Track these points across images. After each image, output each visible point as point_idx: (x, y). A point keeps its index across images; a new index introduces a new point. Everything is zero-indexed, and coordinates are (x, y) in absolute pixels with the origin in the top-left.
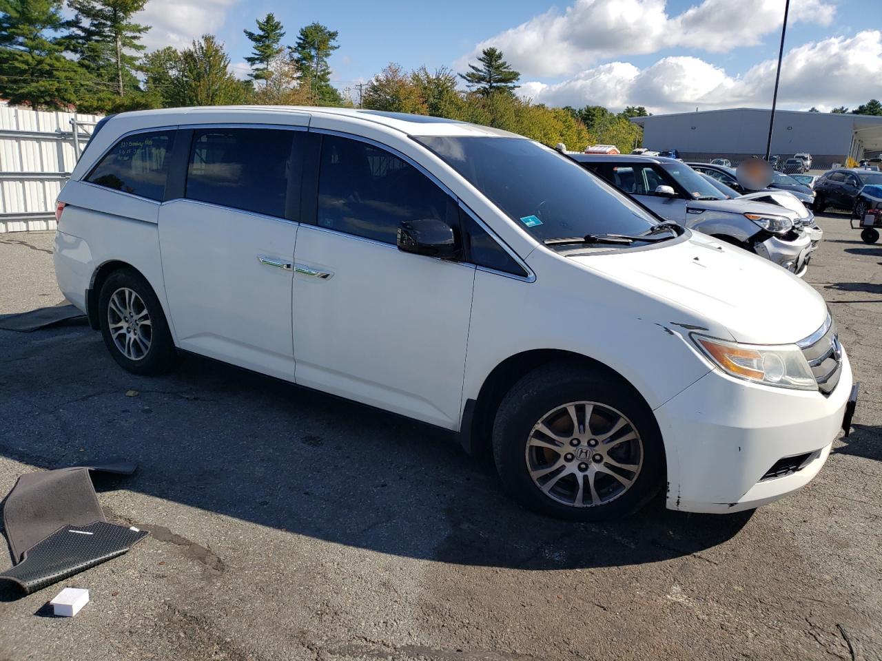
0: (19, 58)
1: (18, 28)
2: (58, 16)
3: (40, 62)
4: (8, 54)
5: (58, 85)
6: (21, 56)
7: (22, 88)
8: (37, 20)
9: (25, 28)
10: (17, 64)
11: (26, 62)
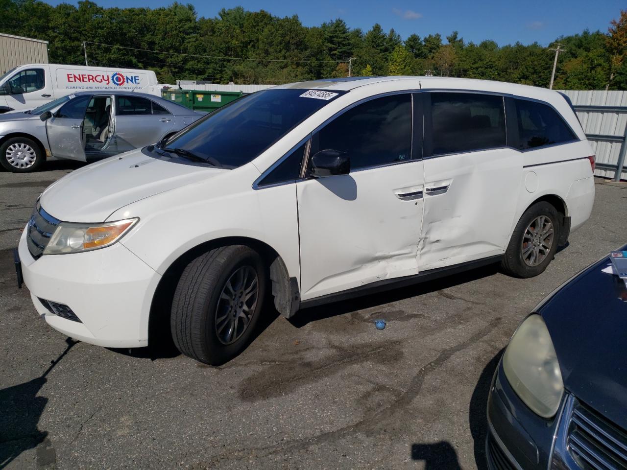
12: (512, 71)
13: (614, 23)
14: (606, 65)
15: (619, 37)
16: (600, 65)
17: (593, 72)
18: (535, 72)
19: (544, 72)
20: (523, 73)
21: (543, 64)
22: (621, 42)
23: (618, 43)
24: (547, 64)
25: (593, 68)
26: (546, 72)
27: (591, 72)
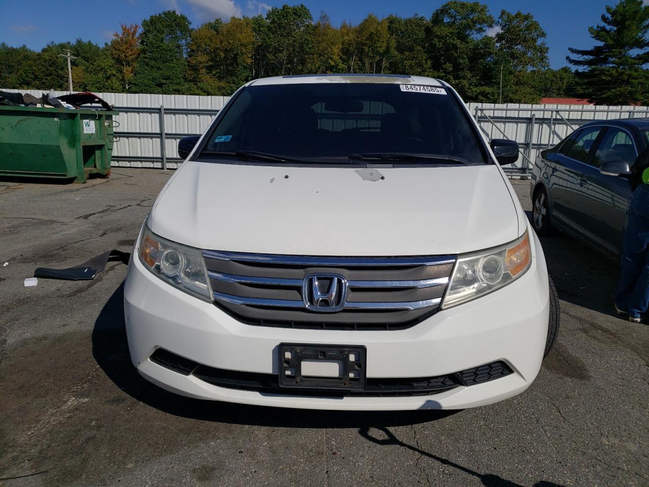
0: (607, 73)
1: (612, 52)
2: (644, 38)
3: (621, 74)
4: (600, 70)
5: (630, 89)
6: (609, 71)
7: (605, 94)
8: (627, 44)
9: (616, 51)
10: (604, 77)
11: (611, 75)
12: (7, 75)
13: (117, 35)
14: (119, 75)
15: (124, 50)
16: (114, 75)
17: (109, 82)
18: (36, 78)
19: (47, 79)
20: (23, 79)
21: (44, 70)
22: (127, 55)
23: (125, 56)
24: (47, 70)
25: (108, 78)
26: (48, 78)
27: (107, 82)
